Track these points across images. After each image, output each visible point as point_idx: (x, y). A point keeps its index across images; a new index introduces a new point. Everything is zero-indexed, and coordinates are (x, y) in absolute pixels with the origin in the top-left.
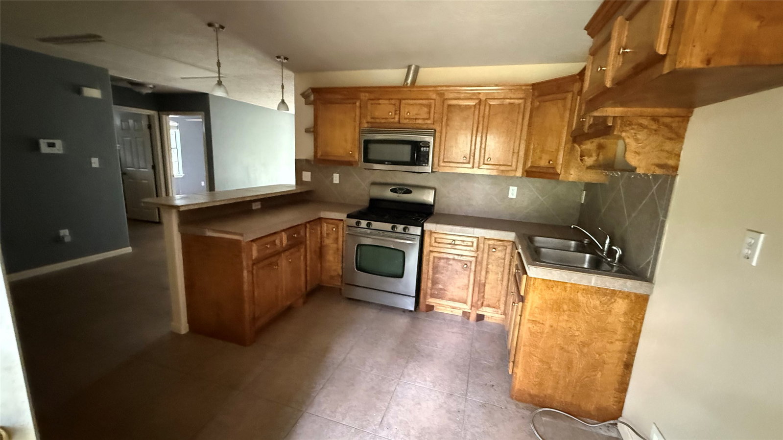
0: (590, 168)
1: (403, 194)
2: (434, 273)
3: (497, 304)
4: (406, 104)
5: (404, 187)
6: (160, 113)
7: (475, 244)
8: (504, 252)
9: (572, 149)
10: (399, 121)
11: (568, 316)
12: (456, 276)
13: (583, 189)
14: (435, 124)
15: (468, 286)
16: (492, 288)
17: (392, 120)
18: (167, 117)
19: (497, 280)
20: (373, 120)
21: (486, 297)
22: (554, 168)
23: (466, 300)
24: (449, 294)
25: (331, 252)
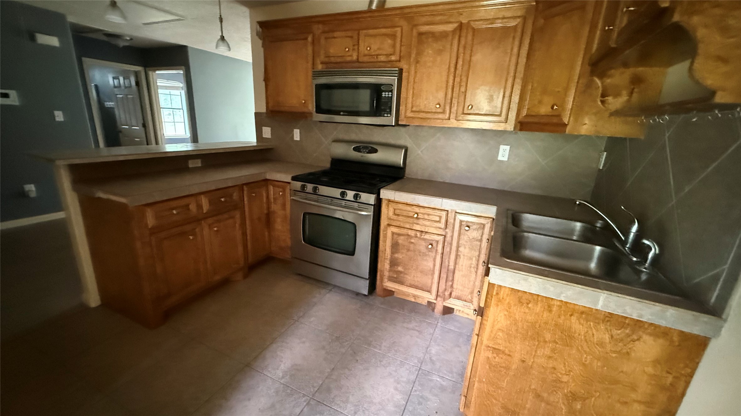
0: (616, 113)
1: (368, 153)
2: (393, 253)
3: (469, 297)
4: (365, 36)
5: (368, 145)
6: (147, 69)
7: (443, 220)
8: (480, 232)
9: (589, 85)
10: (358, 59)
11: (553, 350)
12: (419, 258)
13: (603, 149)
14: (402, 60)
15: (433, 271)
16: (463, 276)
17: (349, 59)
18: (154, 73)
19: (471, 267)
20: (327, 60)
21: (455, 286)
22: (559, 116)
23: (431, 288)
24: (409, 278)
25: (279, 220)
